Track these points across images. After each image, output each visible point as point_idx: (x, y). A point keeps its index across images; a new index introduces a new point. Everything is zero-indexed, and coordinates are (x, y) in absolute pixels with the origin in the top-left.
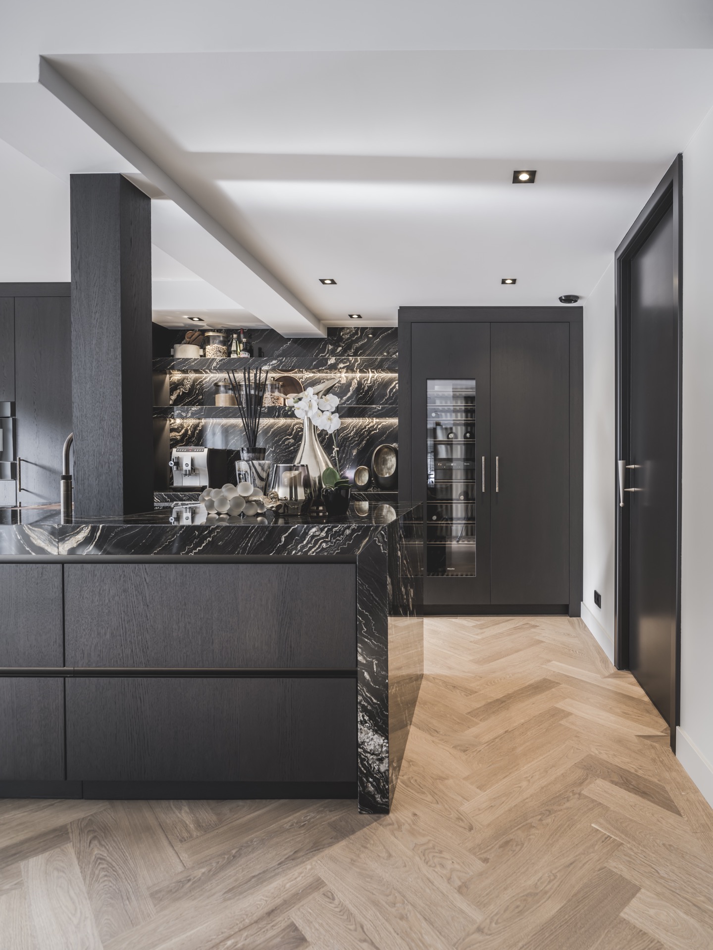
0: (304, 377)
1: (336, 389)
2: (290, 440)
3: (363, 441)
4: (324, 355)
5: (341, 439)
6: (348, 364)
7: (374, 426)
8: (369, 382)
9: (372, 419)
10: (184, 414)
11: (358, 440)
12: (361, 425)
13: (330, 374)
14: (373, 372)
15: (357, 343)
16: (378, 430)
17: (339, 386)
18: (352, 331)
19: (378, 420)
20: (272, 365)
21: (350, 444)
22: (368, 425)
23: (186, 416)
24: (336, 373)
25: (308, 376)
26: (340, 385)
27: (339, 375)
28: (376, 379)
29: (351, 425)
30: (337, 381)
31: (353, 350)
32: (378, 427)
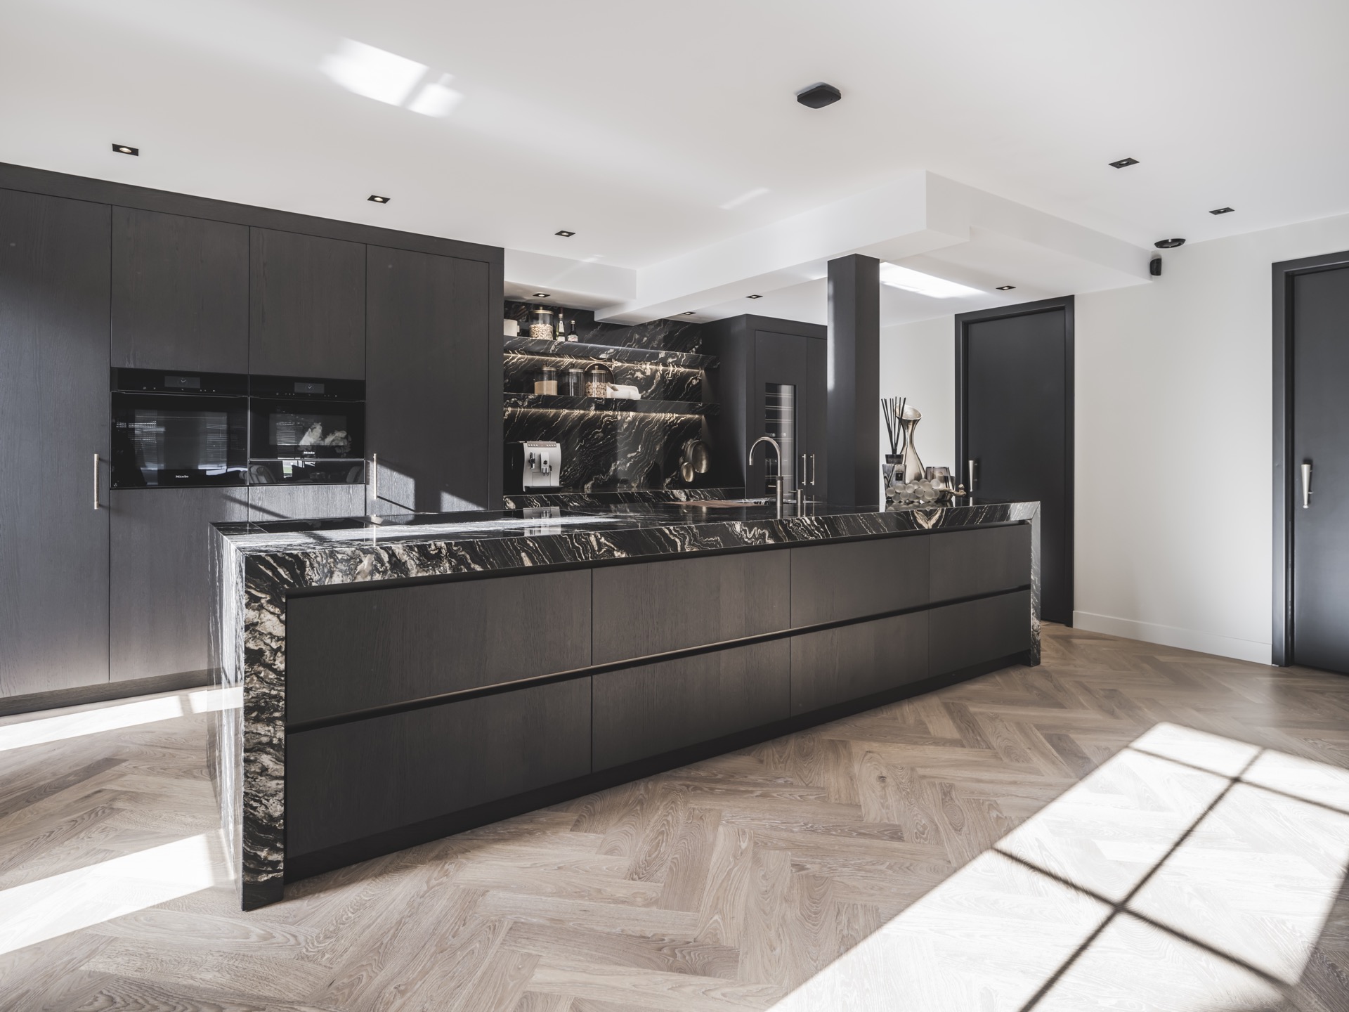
0: (613, 366)
1: (642, 381)
2: (600, 434)
3: (665, 435)
4: (630, 343)
5: (646, 433)
7: (674, 420)
8: (670, 375)
9: (673, 414)
10: (520, 403)
11: (660, 435)
12: (663, 420)
13: (636, 365)
17: (644, 378)
19: (677, 415)
21: (654, 438)
22: (669, 420)
23: (523, 405)
24: (641, 364)
25: (616, 365)
27: (644, 366)
28: (676, 374)
29: (655, 419)
30: (643, 372)
31: (657, 342)
32: (678, 423)
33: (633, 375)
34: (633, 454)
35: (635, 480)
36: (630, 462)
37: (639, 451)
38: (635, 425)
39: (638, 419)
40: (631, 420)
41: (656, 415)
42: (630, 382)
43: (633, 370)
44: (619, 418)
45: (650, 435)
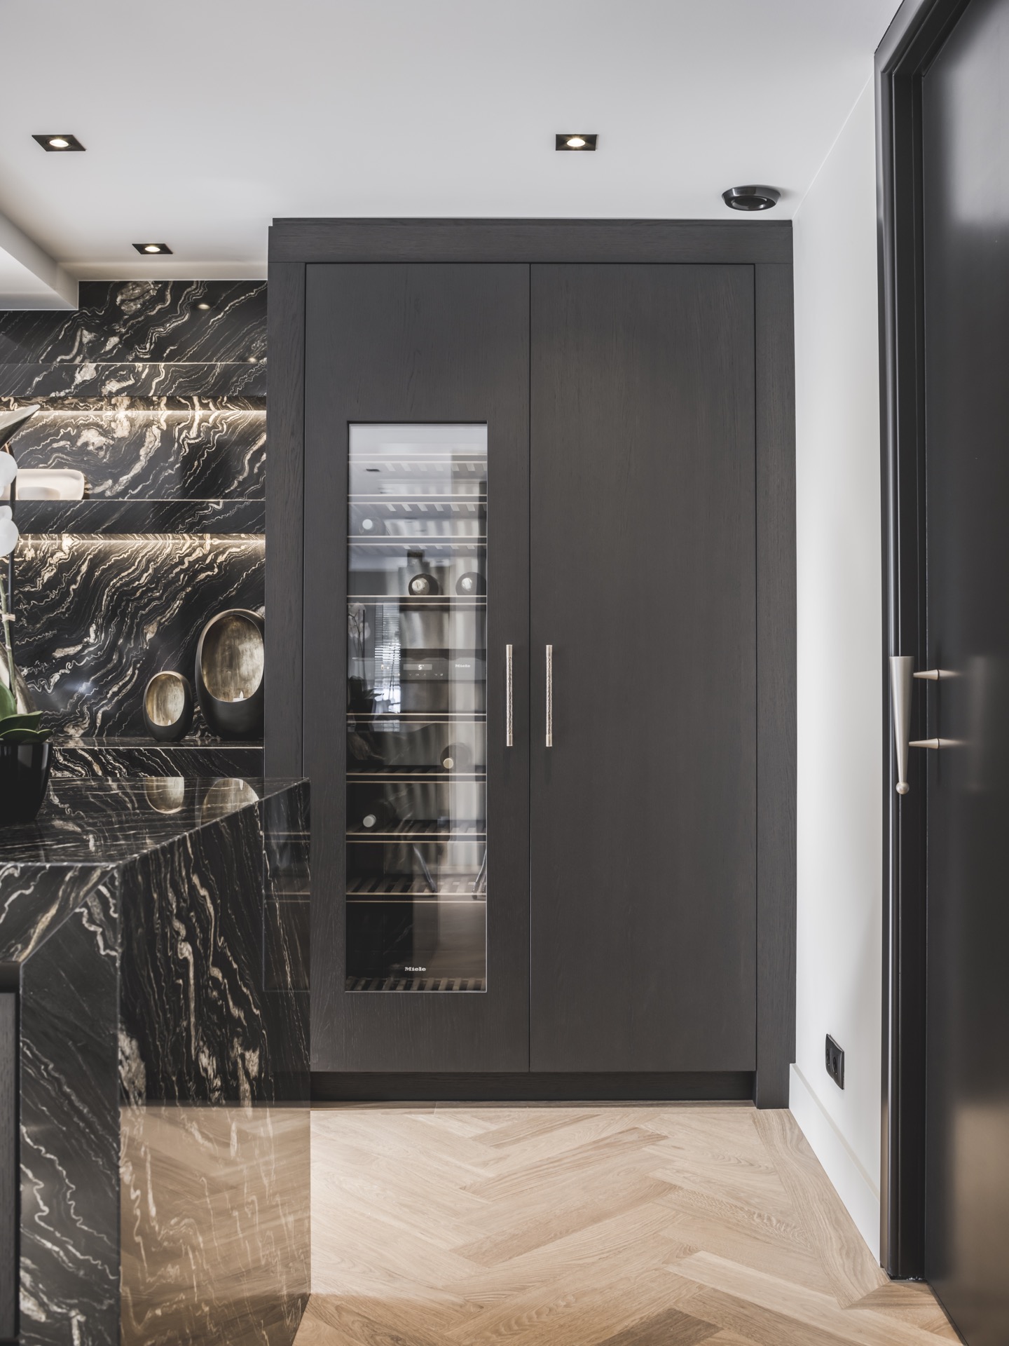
1: (102, 453)
3: (174, 600)
4: (68, 358)
5: (114, 594)
6: (131, 382)
7: (205, 557)
8: (193, 433)
9: (201, 538)
11: (159, 598)
12: (168, 555)
13: (86, 413)
14: (205, 406)
15: (163, 325)
16: (216, 570)
17: (108, 446)
18: (148, 291)
19: (217, 542)
21: (138, 609)
22: (189, 555)
24: (101, 409)
26: (112, 442)
27: (108, 414)
28: (215, 426)
29: (141, 555)
30: (104, 430)
31: (150, 346)
32: (218, 561)
33: (73, 439)
34: (72, 651)
35: (76, 718)
36: (62, 671)
37: (87, 642)
38: (79, 572)
39: (90, 554)
40: (67, 557)
41: (146, 541)
42: (62, 458)
43: (78, 427)
44: (30, 554)
45: (124, 598)
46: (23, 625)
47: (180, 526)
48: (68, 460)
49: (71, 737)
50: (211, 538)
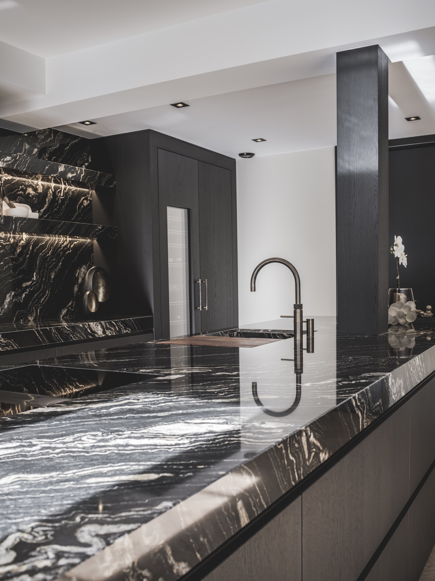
1: (34, 198)
3: (59, 262)
4: (21, 154)
5: (41, 259)
6: (75, 174)
7: (67, 245)
8: (62, 194)
9: (66, 237)
11: (55, 261)
12: (57, 244)
13: (28, 180)
14: (65, 184)
15: (51, 147)
16: (71, 250)
17: (36, 195)
18: (46, 132)
19: (70, 239)
20: (6, 162)
21: (49, 266)
22: (63, 244)
24: (33, 179)
25: (7, 179)
27: (35, 182)
28: (68, 192)
29: (49, 243)
30: (34, 188)
31: (48, 155)
32: (71, 247)
33: (24, 191)
34: (29, 283)
35: (31, 312)
36: (25, 293)
37: (33, 280)
38: (29, 249)
39: (32, 242)
40: (25, 243)
41: (50, 238)
42: (21, 199)
43: (25, 186)
44: (12, 241)
45: (44, 261)
46: (11, 273)
47: (91, 235)
48: (23, 200)
49: (30, 321)
50: (69, 238)
